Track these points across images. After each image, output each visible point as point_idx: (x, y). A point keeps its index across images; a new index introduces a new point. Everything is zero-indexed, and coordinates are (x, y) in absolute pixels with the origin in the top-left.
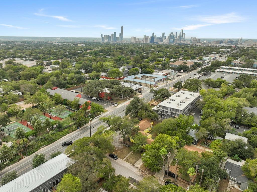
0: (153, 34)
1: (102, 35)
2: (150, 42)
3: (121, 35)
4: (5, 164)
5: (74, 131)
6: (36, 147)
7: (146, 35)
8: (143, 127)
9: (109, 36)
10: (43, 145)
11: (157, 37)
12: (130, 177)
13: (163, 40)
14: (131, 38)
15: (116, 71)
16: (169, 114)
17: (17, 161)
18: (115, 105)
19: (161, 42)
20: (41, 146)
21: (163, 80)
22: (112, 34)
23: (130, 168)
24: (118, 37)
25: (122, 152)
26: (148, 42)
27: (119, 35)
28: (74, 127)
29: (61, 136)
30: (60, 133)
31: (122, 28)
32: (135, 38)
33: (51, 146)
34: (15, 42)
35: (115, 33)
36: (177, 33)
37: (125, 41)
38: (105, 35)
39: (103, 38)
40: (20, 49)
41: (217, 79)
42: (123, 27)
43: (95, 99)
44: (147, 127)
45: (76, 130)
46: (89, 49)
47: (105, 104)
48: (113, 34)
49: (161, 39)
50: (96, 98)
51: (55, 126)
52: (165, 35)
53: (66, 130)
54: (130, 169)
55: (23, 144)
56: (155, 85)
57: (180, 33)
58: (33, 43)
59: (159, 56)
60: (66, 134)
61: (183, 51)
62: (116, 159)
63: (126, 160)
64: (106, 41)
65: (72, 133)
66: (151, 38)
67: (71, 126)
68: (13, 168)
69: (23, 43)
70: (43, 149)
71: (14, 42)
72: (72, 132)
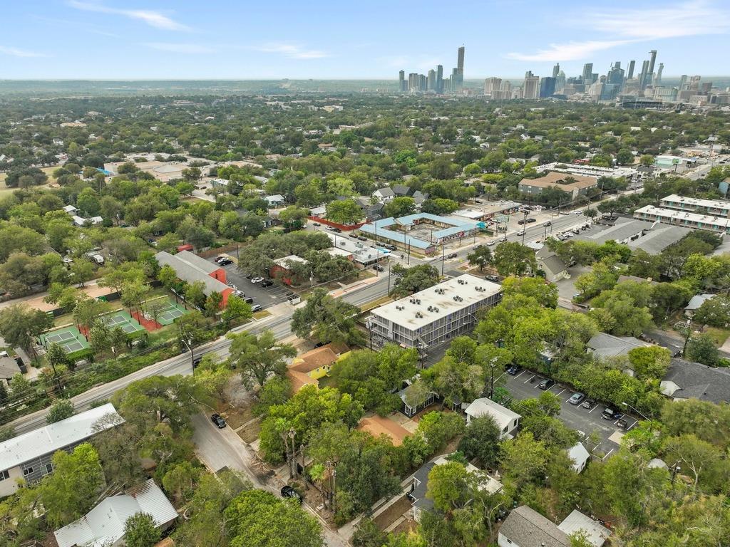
0: (557, 69)
1: (402, 73)
2: (543, 94)
3: (458, 71)
4: (18, 410)
5: (173, 356)
6: (84, 384)
7: (532, 73)
8: (313, 363)
9: (422, 75)
10: (99, 381)
11: (567, 77)
12: (225, 468)
13: (584, 87)
14: (487, 80)
15: (345, 207)
16: (391, 336)
17: (42, 408)
18: (293, 300)
19: (578, 94)
20: (94, 383)
21: (466, 234)
22: (433, 71)
23: (238, 449)
24: (447, 80)
25: (242, 413)
26: (536, 94)
27: (451, 72)
28: (174, 348)
29: (141, 366)
30: (141, 359)
31: (461, 51)
32: (497, 81)
33: (112, 386)
34: (175, 99)
35: (440, 68)
36: (633, 63)
37: (464, 92)
38: (411, 75)
39: (407, 81)
40: (175, 124)
41: (607, 243)
42: (463, 48)
43: (258, 281)
44: (320, 364)
45: (179, 354)
46: (343, 124)
47: (274, 297)
48: (436, 70)
49: (578, 84)
50: (261, 280)
51: (135, 343)
52: (594, 72)
53: (157, 353)
54: (237, 451)
55: (52, 377)
56: (432, 250)
57: (646, 63)
58: (216, 101)
59: (519, 152)
60: (153, 362)
61: (610, 132)
62: (222, 428)
63: (238, 433)
64: (413, 91)
65: (168, 360)
66: (544, 81)
67: (170, 345)
68: (30, 420)
69: (193, 100)
70: (97, 388)
71: (171, 99)
72: (169, 358)
